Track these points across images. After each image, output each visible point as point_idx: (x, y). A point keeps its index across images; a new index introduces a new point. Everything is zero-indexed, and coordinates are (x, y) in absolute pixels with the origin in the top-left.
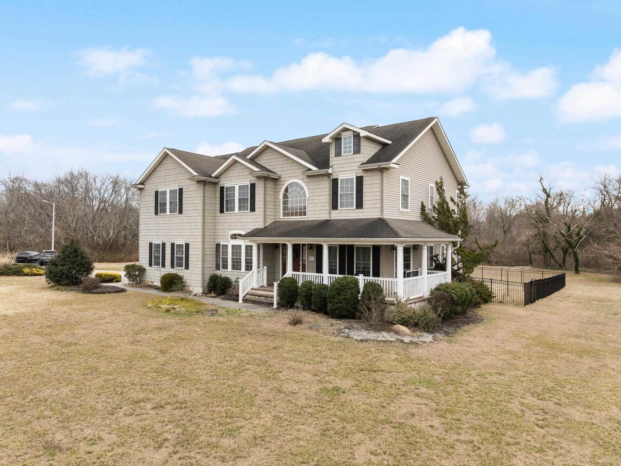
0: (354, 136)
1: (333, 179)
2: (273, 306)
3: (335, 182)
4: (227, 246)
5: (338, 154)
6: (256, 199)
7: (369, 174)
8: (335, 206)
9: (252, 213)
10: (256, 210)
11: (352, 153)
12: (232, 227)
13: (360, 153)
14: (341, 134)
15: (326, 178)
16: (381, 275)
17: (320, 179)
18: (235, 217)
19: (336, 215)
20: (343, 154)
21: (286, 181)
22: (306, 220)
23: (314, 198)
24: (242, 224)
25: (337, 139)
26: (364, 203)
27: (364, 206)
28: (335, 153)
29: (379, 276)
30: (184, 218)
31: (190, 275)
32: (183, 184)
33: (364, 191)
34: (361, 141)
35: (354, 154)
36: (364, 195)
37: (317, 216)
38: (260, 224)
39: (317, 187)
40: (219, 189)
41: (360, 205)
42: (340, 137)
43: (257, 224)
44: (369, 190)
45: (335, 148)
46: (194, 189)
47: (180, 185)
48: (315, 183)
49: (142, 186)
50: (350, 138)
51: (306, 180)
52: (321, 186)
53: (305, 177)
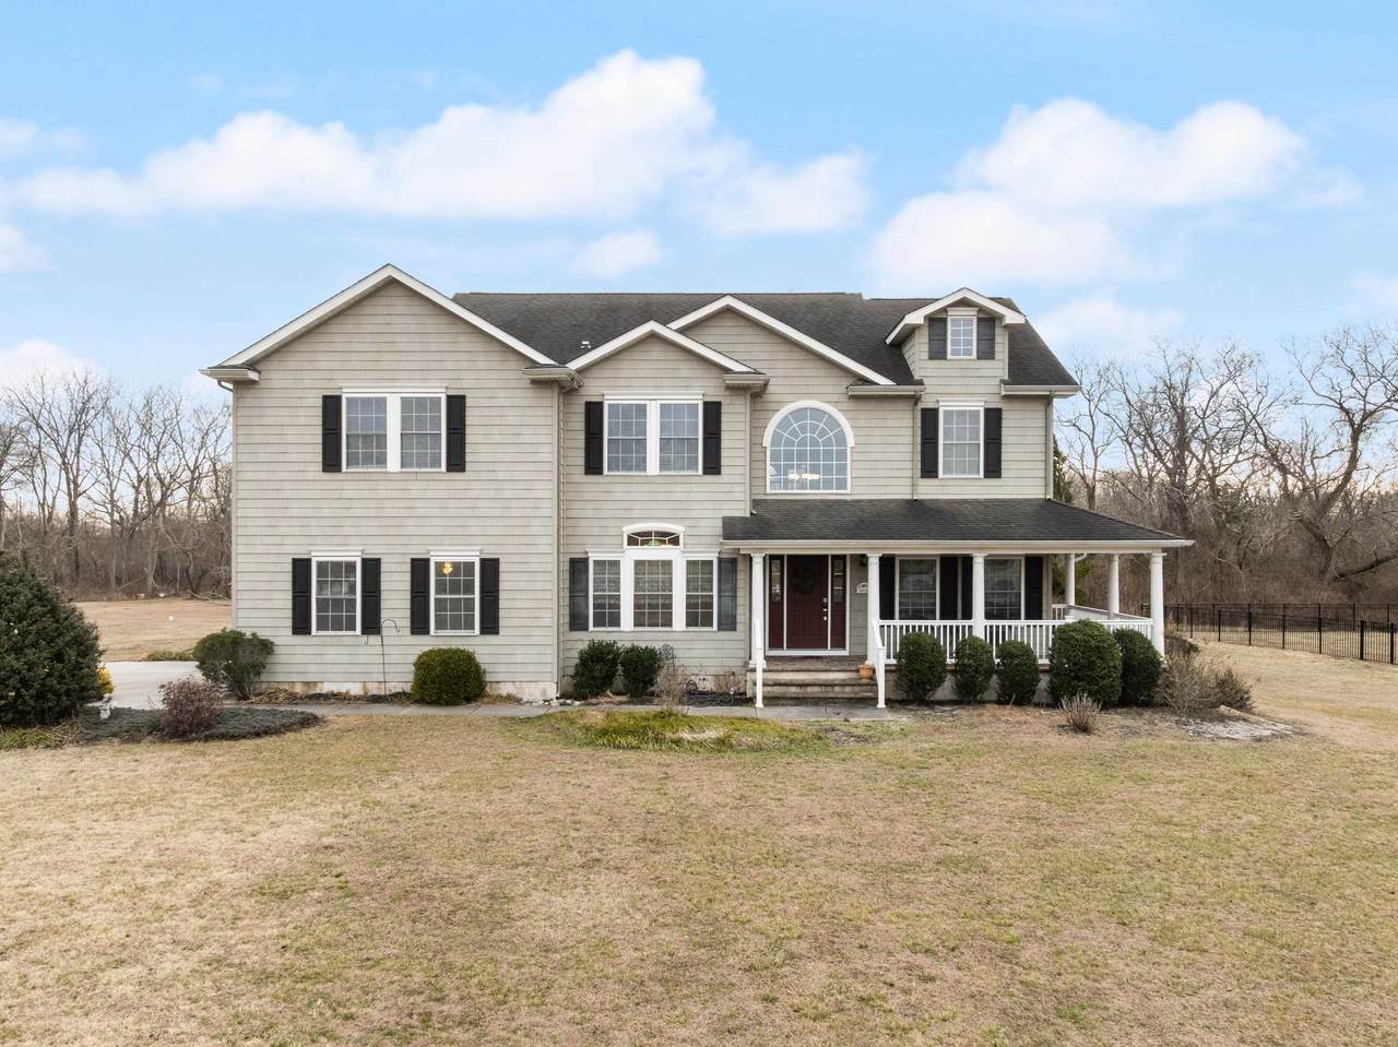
0: (979, 320)
1: (923, 410)
2: (877, 703)
3: (929, 418)
4: (616, 564)
5: (938, 353)
6: (725, 444)
7: (1017, 405)
8: (929, 469)
9: (710, 478)
10: (723, 470)
11: (974, 356)
12: (636, 514)
13: (993, 358)
14: (946, 311)
15: (907, 406)
16: (1044, 616)
17: (888, 406)
18: (646, 488)
19: (929, 491)
20: (949, 356)
21: (783, 403)
22: (848, 498)
23: (869, 448)
24: (672, 505)
25: (937, 322)
26: (1004, 465)
27: (1004, 473)
28: (929, 351)
29: (1040, 618)
30: (475, 485)
31: (508, 650)
32: (465, 384)
33: (1004, 440)
34: (997, 333)
35: (979, 358)
36: (1004, 449)
37: (882, 490)
38: (741, 505)
39: (880, 423)
40: (581, 409)
41: (993, 469)
42: (943, 316)
43: (726, 505)
44: (1015, 440)
45: (930, 340)
46: (522, 402)
47: (453, 384)
48: (872, 416)
49: (253, 375)
50: (968, 323)
51: (850, 405)
52: (890, 423)
53: (845, 398)
